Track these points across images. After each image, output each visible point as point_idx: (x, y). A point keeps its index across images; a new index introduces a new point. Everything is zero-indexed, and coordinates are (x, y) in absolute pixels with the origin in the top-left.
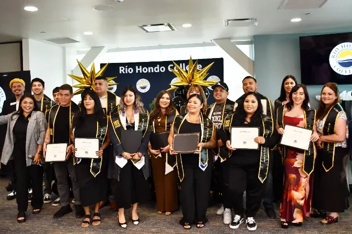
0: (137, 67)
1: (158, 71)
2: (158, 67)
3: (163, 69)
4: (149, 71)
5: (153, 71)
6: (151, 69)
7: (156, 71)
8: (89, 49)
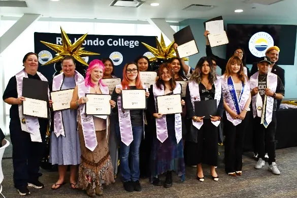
0: (75, 39)
1: (97, 44)
2: (97, 40)
3: (102, 43)
4: (88, 44)
5: (92, 44)
6: (90, 42)
7: (95, 44)
8: (21, 16)
